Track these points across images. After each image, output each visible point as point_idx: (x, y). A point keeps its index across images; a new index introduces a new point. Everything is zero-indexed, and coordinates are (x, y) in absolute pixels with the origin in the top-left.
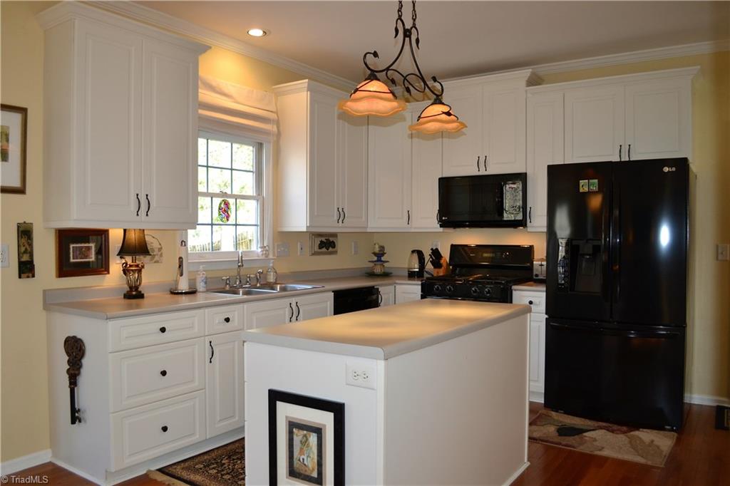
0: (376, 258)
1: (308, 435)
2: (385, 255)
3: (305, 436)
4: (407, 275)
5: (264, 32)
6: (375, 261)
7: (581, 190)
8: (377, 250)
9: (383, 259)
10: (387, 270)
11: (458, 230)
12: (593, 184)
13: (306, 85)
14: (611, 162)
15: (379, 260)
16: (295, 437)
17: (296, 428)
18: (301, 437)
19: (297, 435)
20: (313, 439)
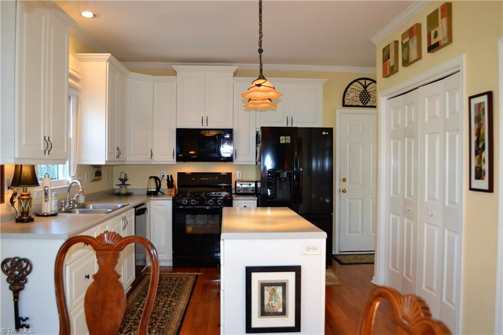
0: (121, 183)
1: (275, 289)
2: (128, 180)
3: (274, 289)
4: (146, 193)
5: (94, 15)
6: (121, 185)
7: (281, 142)
8: (123, 177)
9: (126, 183)
10: (130, 191)
11: (186, 163)
12: (288, 139)
13: (108, 57)
14: (297, 127)
15: (124, 184)
16: (265, 292)
17: (266, 286)
18: (270, 291)
19: (267, 290)
20: (279, 290)
